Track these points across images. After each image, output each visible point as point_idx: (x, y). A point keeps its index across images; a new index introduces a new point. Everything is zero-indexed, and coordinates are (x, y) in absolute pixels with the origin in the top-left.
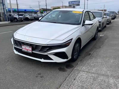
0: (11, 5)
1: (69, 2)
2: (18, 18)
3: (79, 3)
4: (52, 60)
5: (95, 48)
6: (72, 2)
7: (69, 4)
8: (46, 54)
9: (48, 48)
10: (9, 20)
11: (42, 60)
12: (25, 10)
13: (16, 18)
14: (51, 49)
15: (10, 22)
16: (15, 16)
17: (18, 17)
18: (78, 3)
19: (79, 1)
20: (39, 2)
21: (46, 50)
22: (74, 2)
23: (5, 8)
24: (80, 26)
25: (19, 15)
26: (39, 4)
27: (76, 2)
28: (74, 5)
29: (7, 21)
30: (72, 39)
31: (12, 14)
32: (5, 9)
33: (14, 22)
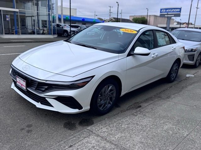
0: (62, 11)
1: (161, 9)
2: (69, 31)
3: (180, 12)
4: (52, 106)
5: (160, 97)
6: (166, 9)
7: (161, 12)
8: (42, 95)
9: (46, 87)
10: (54, 34)
11: (39, 105)
12: (83, 20)
13: (66, 31)
14: (51, 89)
15: (56, 36)
16: (65, 28)
17: (69, 29)
18: (178, 12)
19: (180, 9)
20: (110, 7)
21: (44, 89)
22: (170, 9)
23: (50, 14)
24: (121, 56)
25: (71, 26)
26: (110, 10)
27: (174, 10)
28: (168, 14)
29: (51, 34)
30: (93, 77)
31: (62, 24)
32: (50, 16)
33: (63, 36)
